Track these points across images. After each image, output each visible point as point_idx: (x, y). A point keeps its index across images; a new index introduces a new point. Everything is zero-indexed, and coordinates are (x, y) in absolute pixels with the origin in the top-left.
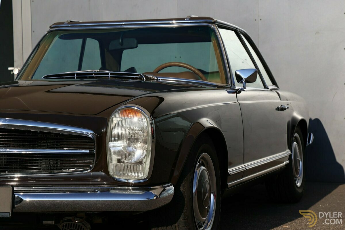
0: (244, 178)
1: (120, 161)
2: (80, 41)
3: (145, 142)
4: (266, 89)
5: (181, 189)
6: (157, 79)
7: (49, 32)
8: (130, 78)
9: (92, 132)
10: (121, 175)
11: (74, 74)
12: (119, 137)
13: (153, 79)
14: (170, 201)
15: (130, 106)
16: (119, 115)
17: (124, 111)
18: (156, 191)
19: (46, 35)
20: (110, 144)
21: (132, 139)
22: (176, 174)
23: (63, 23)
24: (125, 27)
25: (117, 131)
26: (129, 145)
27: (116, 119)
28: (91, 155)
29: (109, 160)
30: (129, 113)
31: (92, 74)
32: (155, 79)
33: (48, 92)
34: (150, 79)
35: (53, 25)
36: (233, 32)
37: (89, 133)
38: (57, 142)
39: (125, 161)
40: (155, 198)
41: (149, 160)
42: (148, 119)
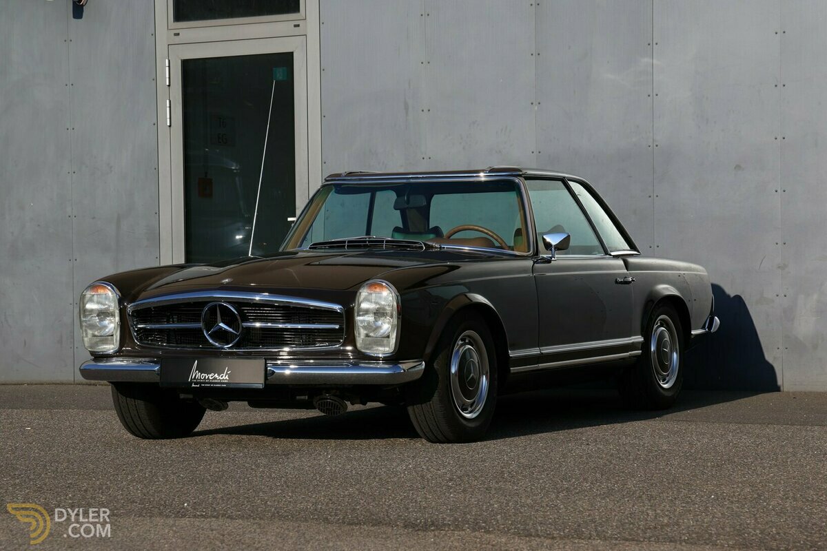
0: (540, 365)
1: (367, 336)
2: (368, 195)
3: (392, 317)
4: (608, 256)
5: (435, 365)
6: (441, 247)
7: (323, 186)
8: (409, 247)
9: (340, 307)
10: (367, 349)
11: (344, 242)
12: (367, 312)
13: (436, 248)
14: (420, 376)
15: (378, 281)
16: (365, 290)
17: (371, 286)
18: (405, 366)
19: (319, 190)
20: (359, 318)
21: (379, 313)
22: (429, 350)
23: (339, 175)
24: (412, 181)
25: (364, 306)
26: (376, 320)
27: (364, 293)
28: (341, 329)
29: (356, 334)
30: (376, 288)
31: (365, 242)
32: (437, 248)
33: (308, 265)
34: (432, 247)
35: (328, 177)
36: (560, 182)
37: (337, 307)
38: (309, 317)
39: (372, 334)
40: (402, 371)
41: (395, 334)
42: (394, 294)
